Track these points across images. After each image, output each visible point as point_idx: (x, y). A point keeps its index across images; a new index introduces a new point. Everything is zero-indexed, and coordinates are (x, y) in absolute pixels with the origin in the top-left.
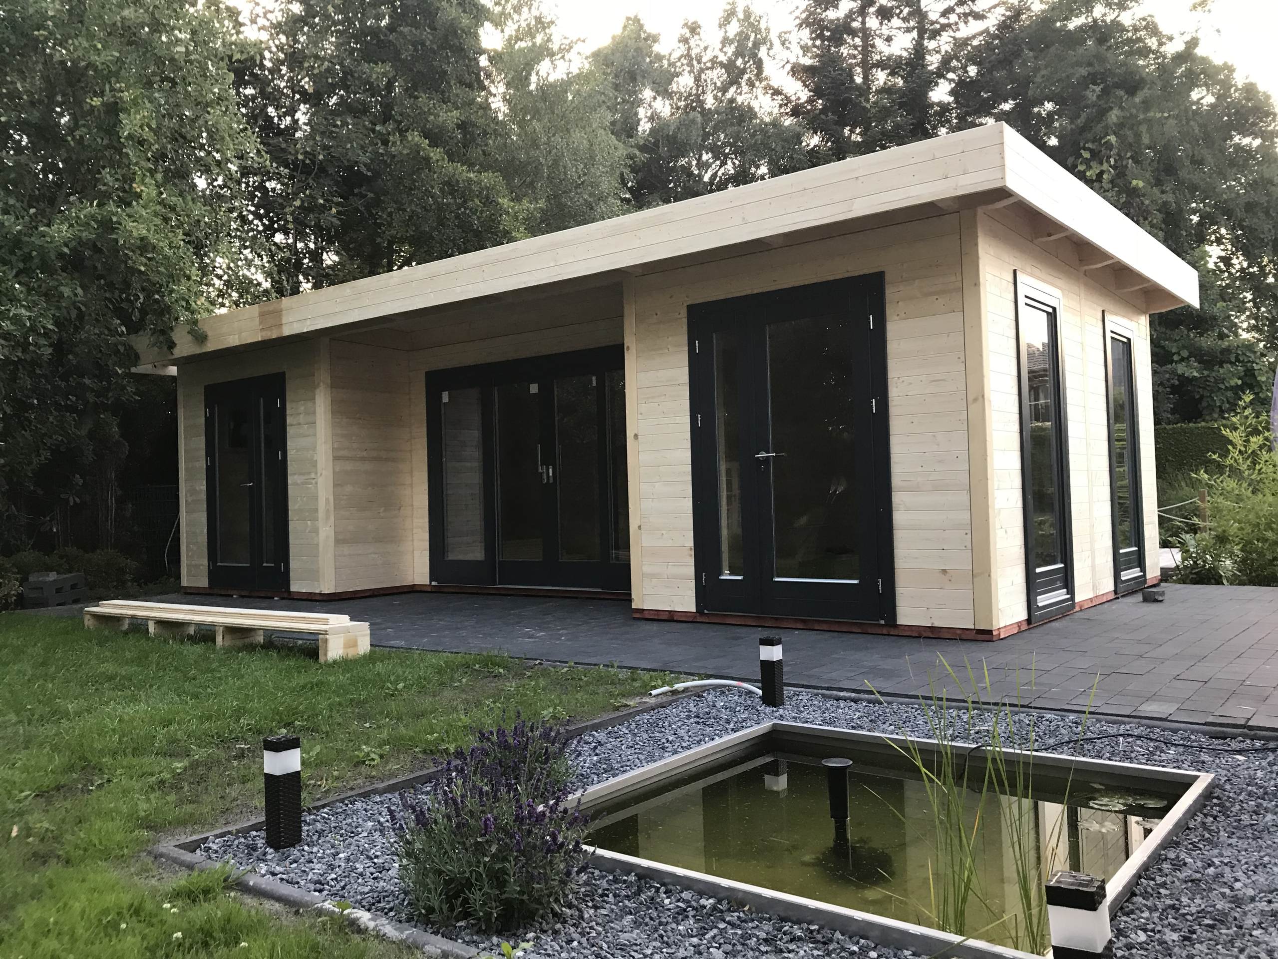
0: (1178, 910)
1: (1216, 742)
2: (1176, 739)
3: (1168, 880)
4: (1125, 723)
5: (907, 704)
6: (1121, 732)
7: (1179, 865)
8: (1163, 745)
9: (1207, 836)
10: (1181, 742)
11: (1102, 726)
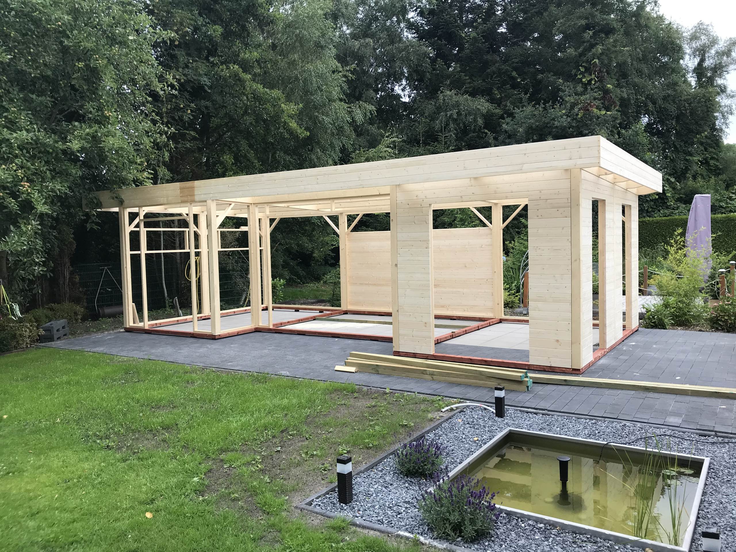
0: (717, 524)
1: (703, 438)
2: (685, 436)
3: (709, 510)
4: (662, 428)
5: (561, 416)
6: (662, 433)
7: (710, 504)
8: (681, 440)
9: (714, 488)
10: (688, 438)
11: (653, 430)
